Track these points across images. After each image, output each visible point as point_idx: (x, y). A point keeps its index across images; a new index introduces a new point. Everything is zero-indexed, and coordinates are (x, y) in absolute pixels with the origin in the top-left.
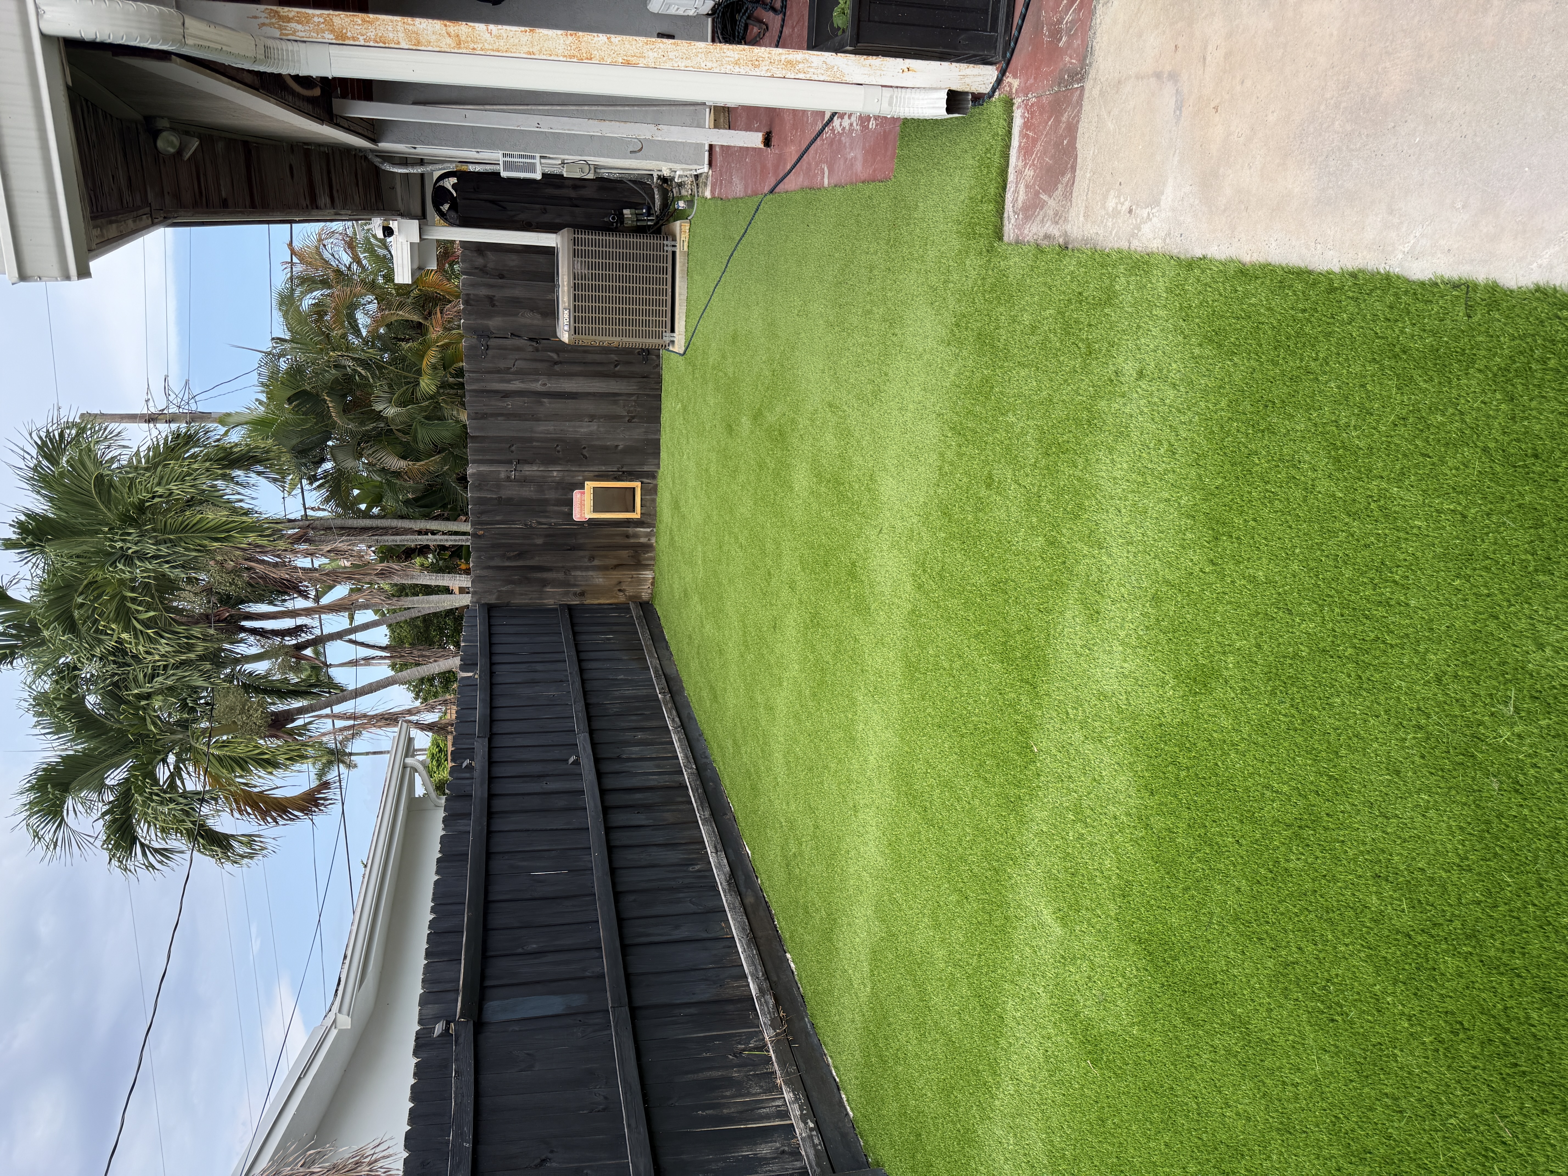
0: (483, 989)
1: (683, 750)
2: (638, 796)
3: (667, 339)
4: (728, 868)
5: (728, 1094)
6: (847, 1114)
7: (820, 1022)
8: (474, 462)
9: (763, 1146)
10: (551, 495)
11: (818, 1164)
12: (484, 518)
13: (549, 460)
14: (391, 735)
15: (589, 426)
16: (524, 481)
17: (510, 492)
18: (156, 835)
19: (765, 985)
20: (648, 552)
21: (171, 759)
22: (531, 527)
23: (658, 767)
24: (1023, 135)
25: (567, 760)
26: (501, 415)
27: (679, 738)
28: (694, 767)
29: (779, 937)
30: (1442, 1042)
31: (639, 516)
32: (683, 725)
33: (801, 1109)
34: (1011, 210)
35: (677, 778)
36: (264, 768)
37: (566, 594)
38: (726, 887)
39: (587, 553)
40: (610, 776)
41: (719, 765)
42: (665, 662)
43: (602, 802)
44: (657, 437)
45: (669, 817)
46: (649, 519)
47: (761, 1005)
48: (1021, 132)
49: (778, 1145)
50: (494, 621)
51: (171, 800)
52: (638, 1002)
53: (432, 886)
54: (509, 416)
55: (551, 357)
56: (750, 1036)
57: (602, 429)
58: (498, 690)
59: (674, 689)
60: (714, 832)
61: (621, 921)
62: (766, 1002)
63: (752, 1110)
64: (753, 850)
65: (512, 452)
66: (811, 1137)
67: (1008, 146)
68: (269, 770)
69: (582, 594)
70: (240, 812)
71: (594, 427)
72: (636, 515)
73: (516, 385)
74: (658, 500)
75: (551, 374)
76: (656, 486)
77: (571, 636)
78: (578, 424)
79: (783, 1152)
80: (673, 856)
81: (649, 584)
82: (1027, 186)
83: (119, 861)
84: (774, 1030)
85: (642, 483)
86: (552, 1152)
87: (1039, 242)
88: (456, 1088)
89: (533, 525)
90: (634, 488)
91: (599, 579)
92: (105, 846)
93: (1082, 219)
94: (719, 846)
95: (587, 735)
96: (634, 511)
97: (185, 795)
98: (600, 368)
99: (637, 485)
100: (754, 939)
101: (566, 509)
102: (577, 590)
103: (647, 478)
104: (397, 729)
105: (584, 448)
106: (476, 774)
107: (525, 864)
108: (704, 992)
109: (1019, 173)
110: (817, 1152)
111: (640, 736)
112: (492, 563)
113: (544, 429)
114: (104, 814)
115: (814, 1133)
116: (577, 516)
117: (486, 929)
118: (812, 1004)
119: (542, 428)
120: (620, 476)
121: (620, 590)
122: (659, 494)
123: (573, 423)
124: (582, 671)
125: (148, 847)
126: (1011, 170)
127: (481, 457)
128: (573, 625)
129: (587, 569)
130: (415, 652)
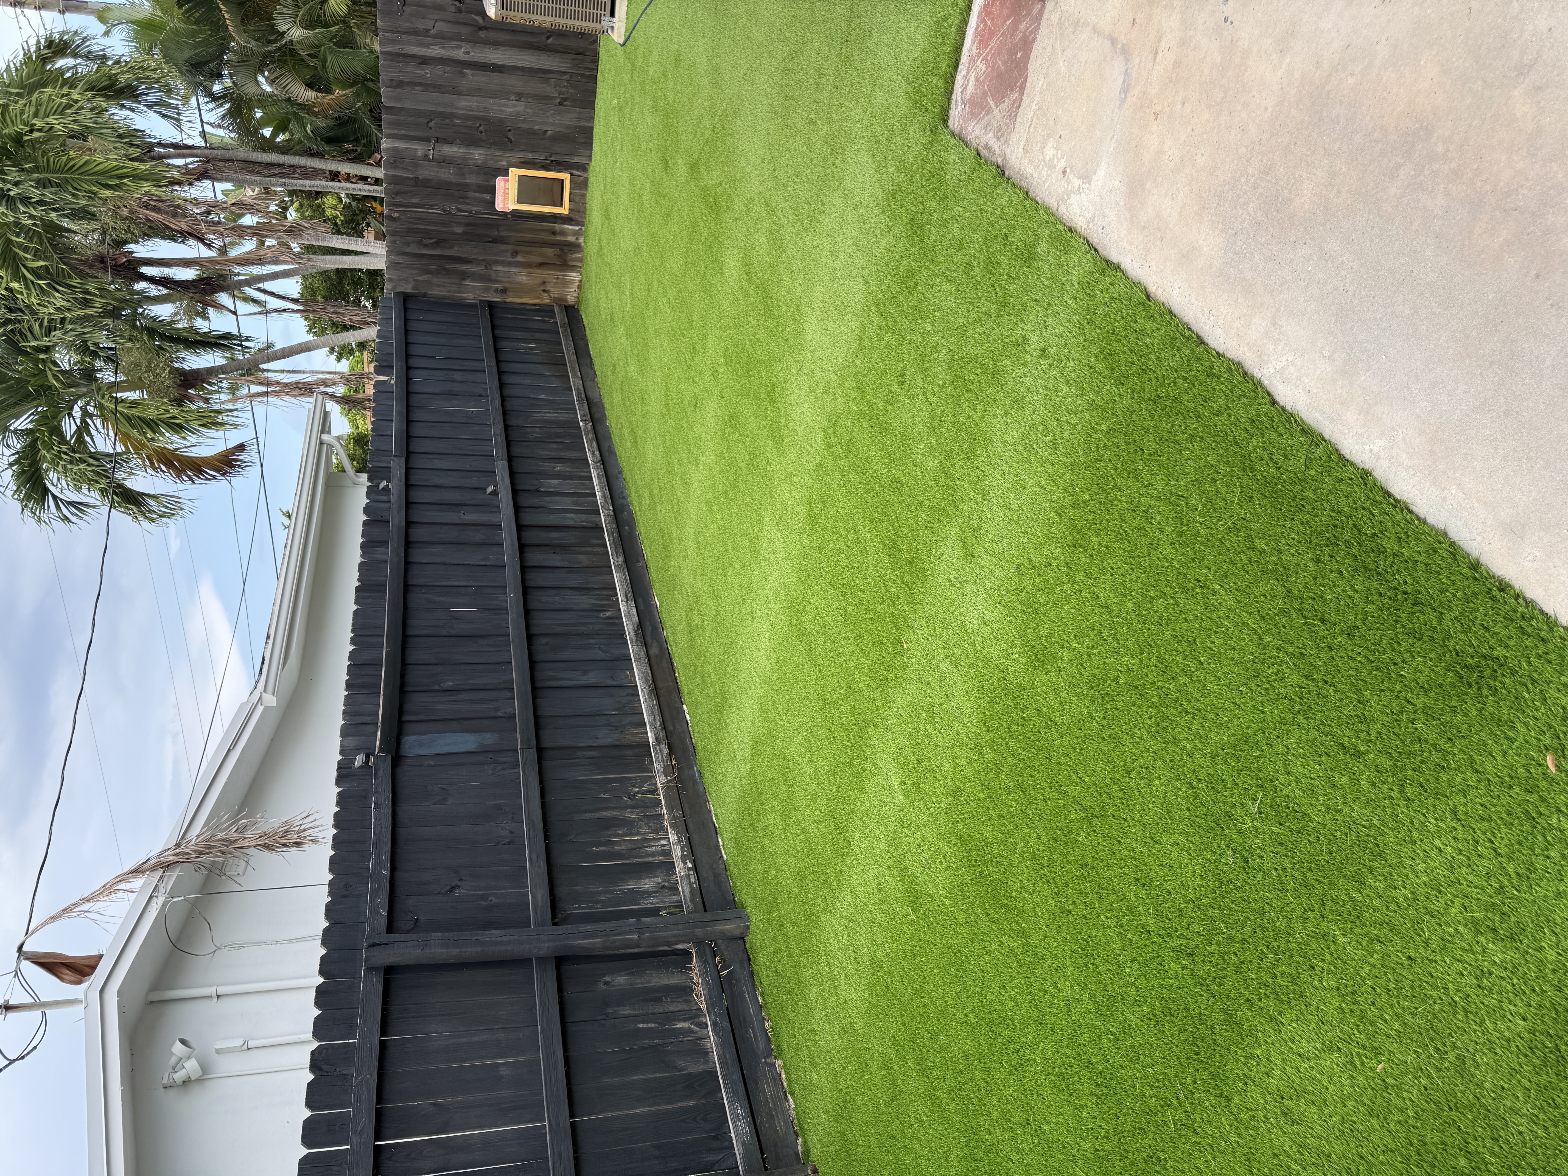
0: (401, 723)
1: (601, 488)
2: (555, 535)
3: (606, 21)
4: (636, 618)
5: (620, 832)
6: (722, 857)
7: (707, 775)
8: (389, 136)
9: (647, 881)
10: (472, 180)
11: (692, 901)
12: (399, 199)
13: (471, 142)
14: (308, 406)
15: (515, 106)
16: (443, 161)
17: (427, 173)
18: (68, 485)
19: (662, 734)
20: (575, 252)
21: (77, 412)
22: (450, 214)
23: (575, 504)
24: (981, 20)
25: (485, 489)
26: (419, 84)
27: (598, 475)
28: (611, 508)
29: (678, 688)
30: (1154, 1016)
31: (566, 212)
32: (603, 461)
33: (682, 851)
34: (959, 95)
35: (593, 518)
36: (177, 432)
37: (487, 289)
38: (634, 637)
39: (510, 247)
40: (527, 510)
41: (635, 508)
42: (588, 384)
43: (519, 538)
44: (590, 125)
45: (584, 559)
46: (577, 216)
47: (656, 753)
48: (980, 13)
49: (659, 880)
50: (411, 315)
51: (83, 461)
52: (545, 744)
53: (352, 616)
54: (428, 86)
55: (476, 21)
56: (644, 780)
57: (530, 111)
58: (415, 400)
59: (596, 416)
60: (626, 580)
61: (533, 664)
62: (660, 750)
63: (640, 848)
64: (661, 603)
65: (431, 128)
66: (688, 876)
67: (965, 22)
68: (183, 435)
69: (504, 291)
70: (154, 468)
71: (521, 107)
72: (564, 210)
73: (435, 51)
74: (588, 196)
75: (475, 41)
76: (587, 179)
77: (491, 342)
78: (504, 102)
79: (664, 887)
80: (585, 601)
81: (574, 288)
82: (977, 80)
83: (32, 512)
84: (666, 777)
85: (572, 174)
86: (461, 880)
87: (980, 148)
88: (376, 819)
89: (453, 212)
90: (563, 180)
91: (522, 277)
92: (16, 496)
93: (1021, 150)
94: (630, 595)
95: (506, 463)
96: (561, 205)
97: (95, 456)
98: (529, 39)
99: (566, 176)
100: (655, 690)
101: (488, 197)
102: (500, 286)
103: (578, 170)
104: (312, 400)
105: (510, 130)
106: (394, 498)
107: (442, 599)
108: (606, 737)
109: (973, 60)
110: (692, 889)
111: (559, 467)
112: (408, 250)
113: (466, 104)
114: (11, 465)
115: (692, 872)
116: (499, 206)
117: (404, 663)
118: (701, 756)
119: (463, 104)
120: (549, 165)
121: (544, 291)
122: (589, 189)
123: (497, 101)
124: (501, 385)
125: (61, 500)
126: (965, 50)
127: (396, 132)
128: (493, 327)
129: (509, 264)
130: (329, 308)
